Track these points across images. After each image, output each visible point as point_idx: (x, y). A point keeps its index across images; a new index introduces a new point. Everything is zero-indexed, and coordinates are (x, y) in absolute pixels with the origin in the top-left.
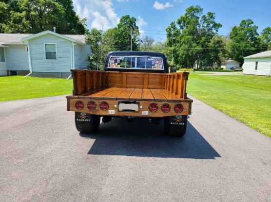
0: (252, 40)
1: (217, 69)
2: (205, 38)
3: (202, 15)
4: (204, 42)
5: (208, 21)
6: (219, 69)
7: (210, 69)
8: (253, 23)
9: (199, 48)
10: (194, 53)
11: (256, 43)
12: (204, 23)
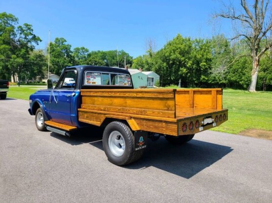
0: (67, 56)
1: (39, 82)
2: (25, 50)
3: (18, 25)
4: (25, 54)
5: (25, 32)
6: (41, 83)
7: (31, 82)
8: (66, 41)
9: (20, 60)
10: (15, 65)
11: (71, 59)
12: (21, 34)
